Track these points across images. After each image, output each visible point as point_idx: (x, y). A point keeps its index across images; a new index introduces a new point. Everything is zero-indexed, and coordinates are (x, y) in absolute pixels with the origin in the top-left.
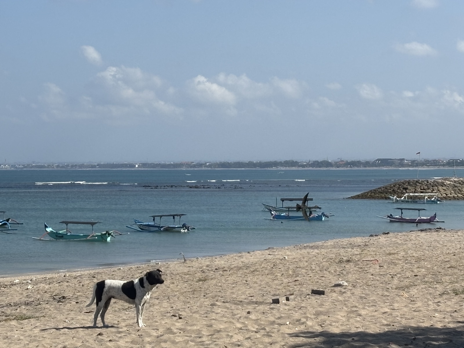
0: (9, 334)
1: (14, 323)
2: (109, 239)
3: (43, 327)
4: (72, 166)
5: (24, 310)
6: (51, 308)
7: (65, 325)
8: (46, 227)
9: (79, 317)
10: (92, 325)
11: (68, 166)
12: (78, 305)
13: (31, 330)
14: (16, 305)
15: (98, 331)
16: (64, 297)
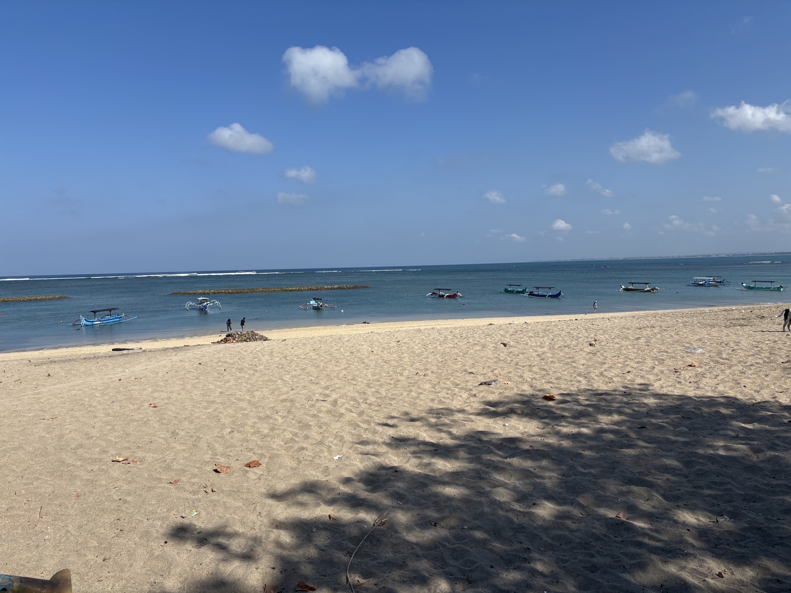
0: (737, 332)
1: (738, 327)
2: (782, 289)
3: (754, 330)
4: (760, 254)
5: (742, 322)
6: (757, 321)
7: (767, 330)
8: (742, 283)
9: (774, 326)
10: (782, 330)
11: (757, 254)
12: (772, 321)
13: (748, 331)
14: (737, 319)
15: (787, 333)
16: (763, 317)
